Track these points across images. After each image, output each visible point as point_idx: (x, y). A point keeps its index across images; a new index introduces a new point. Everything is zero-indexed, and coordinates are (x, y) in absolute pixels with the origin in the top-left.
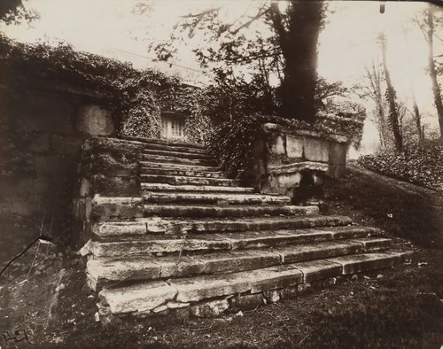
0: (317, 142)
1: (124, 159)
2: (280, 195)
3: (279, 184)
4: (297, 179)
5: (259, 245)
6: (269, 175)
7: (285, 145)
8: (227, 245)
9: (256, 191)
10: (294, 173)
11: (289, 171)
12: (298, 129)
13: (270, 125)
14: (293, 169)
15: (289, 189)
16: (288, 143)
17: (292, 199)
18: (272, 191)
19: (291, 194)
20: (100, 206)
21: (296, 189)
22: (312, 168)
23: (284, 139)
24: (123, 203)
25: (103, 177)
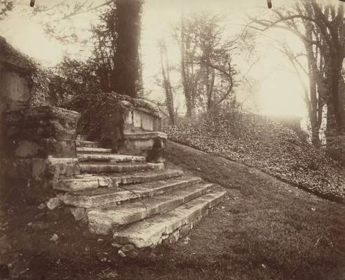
0: (148, 117)
1: (67, 125)
2: (136, 155)
3: (134, 146)
4: (150, 143)
5: (162, 192)
6: (125, 140)
7: (132, 117)
8: (148, 193)
9: (114, 152)
10: (148, 139)
11: (144, 137)
12: (141, 106)
13: (126, 103)
14: (147, 136)
15: (144, 151)
16: (134, 116)
17: (147, 158)
18: (128, 152)
19: (145, 154)
20: (53, 166)
21: (150, 151)
22: (161, 137)
23: (132, 113)
24: (68, 163)
25: (55, 140)
